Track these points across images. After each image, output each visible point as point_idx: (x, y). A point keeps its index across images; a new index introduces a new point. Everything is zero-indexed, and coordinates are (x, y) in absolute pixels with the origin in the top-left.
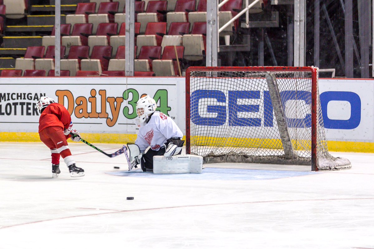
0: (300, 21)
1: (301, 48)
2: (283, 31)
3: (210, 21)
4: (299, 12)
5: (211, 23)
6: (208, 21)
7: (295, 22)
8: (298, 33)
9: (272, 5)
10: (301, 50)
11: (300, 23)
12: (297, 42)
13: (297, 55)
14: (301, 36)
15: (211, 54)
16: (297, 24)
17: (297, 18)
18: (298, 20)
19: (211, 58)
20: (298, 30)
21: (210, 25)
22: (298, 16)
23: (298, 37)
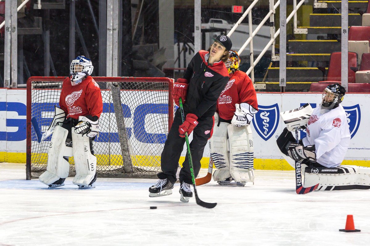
0: (113, 30)
1: (114, 58)
2: (94, 40)
3: (9, 28)
4: (113, 21)
5: (10, 30)
6: (7, 27)
7: (108, 31)
8: (111, 43)
9: (35, 10)
10: (114, 60)
11: (113, 32)
12: (110, 51)
13: (110, 65)
14: (115, 45)
15: (10, 64)
16: (110, 33)
17: (110, 26)
18: (111, 28)
19: (10, 68)
20: (111, 40)
21: (9, 32)
22: (112, 24)
23: (111, 47)
